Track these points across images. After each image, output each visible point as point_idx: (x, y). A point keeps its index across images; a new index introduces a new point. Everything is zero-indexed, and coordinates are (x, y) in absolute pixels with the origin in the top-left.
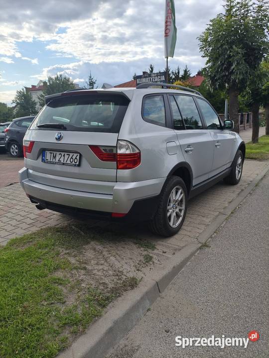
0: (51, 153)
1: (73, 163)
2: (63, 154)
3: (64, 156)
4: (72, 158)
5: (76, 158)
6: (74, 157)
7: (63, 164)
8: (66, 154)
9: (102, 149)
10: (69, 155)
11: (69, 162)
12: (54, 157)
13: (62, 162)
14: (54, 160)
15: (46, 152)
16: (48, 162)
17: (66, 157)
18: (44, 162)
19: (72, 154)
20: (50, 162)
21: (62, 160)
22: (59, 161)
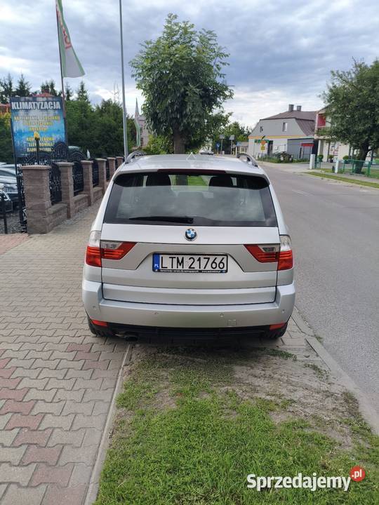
0: (172, 258)
1: (218, 268)
2: (196, 258)
3: (199, 260)
4: (213, 262)
5: (221, 262)
6: (218, 261)
7: (200, 271)
8: (202, 257)
9: (261, 247)
10: (209, 259)
11: (209, 267)
12: (181, 263)
13: (197, 268)
14: (180, 268)
15: (161, 256)
16: (168, 271)
17: (204, 262)
18: (159, 271)
19: (214, 257)
20: (173, 271)
21: (196, 265)
22: (190, 268)
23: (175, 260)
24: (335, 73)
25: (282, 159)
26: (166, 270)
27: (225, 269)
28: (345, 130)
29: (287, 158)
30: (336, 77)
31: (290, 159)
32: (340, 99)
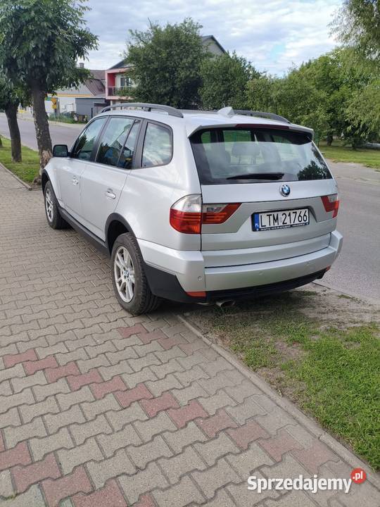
0: (269, 216)
1: (303, 222)
2: (287, 213)
3: (290, 215)
4: (300, 216)
5: (305, 215)
6: (302, 215)
7: (291, 226)
8: (291, 212)
9: (329, 198)
10: (296, 213)
11: (297, 222)
12: (276, 220)
13: (288, 223)
14: (276, 224)
15: (260, 215)
16: (267, 229)
17: (293, 216)
18: (260, 230)
19: (300, 211)
20: (271, 228)
21: (287, 221)
22: (283, 223)
23: (271, 217)
24: (134, 32)
25: (76, 119)
26: (264, 229)
27: (307, 221)
28: (147, 91)
29: (81, 118)
30: (135, 37)
31: (85, 120)
32: (141, 59)
